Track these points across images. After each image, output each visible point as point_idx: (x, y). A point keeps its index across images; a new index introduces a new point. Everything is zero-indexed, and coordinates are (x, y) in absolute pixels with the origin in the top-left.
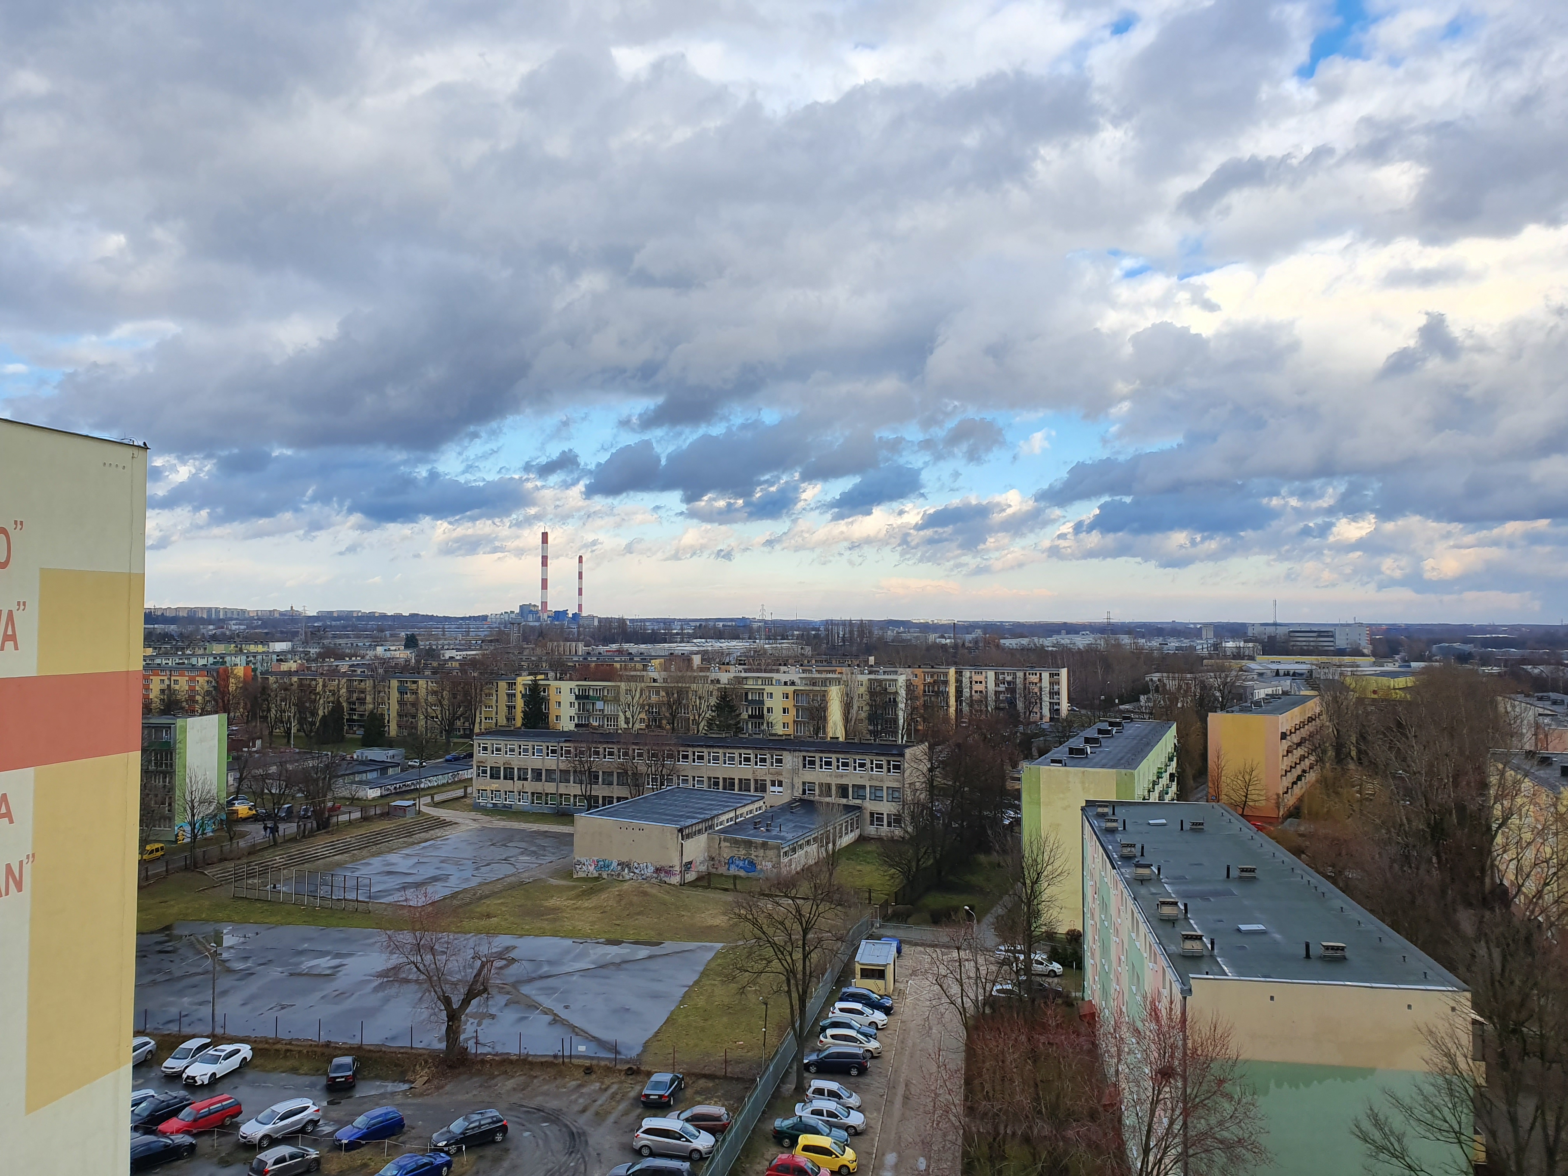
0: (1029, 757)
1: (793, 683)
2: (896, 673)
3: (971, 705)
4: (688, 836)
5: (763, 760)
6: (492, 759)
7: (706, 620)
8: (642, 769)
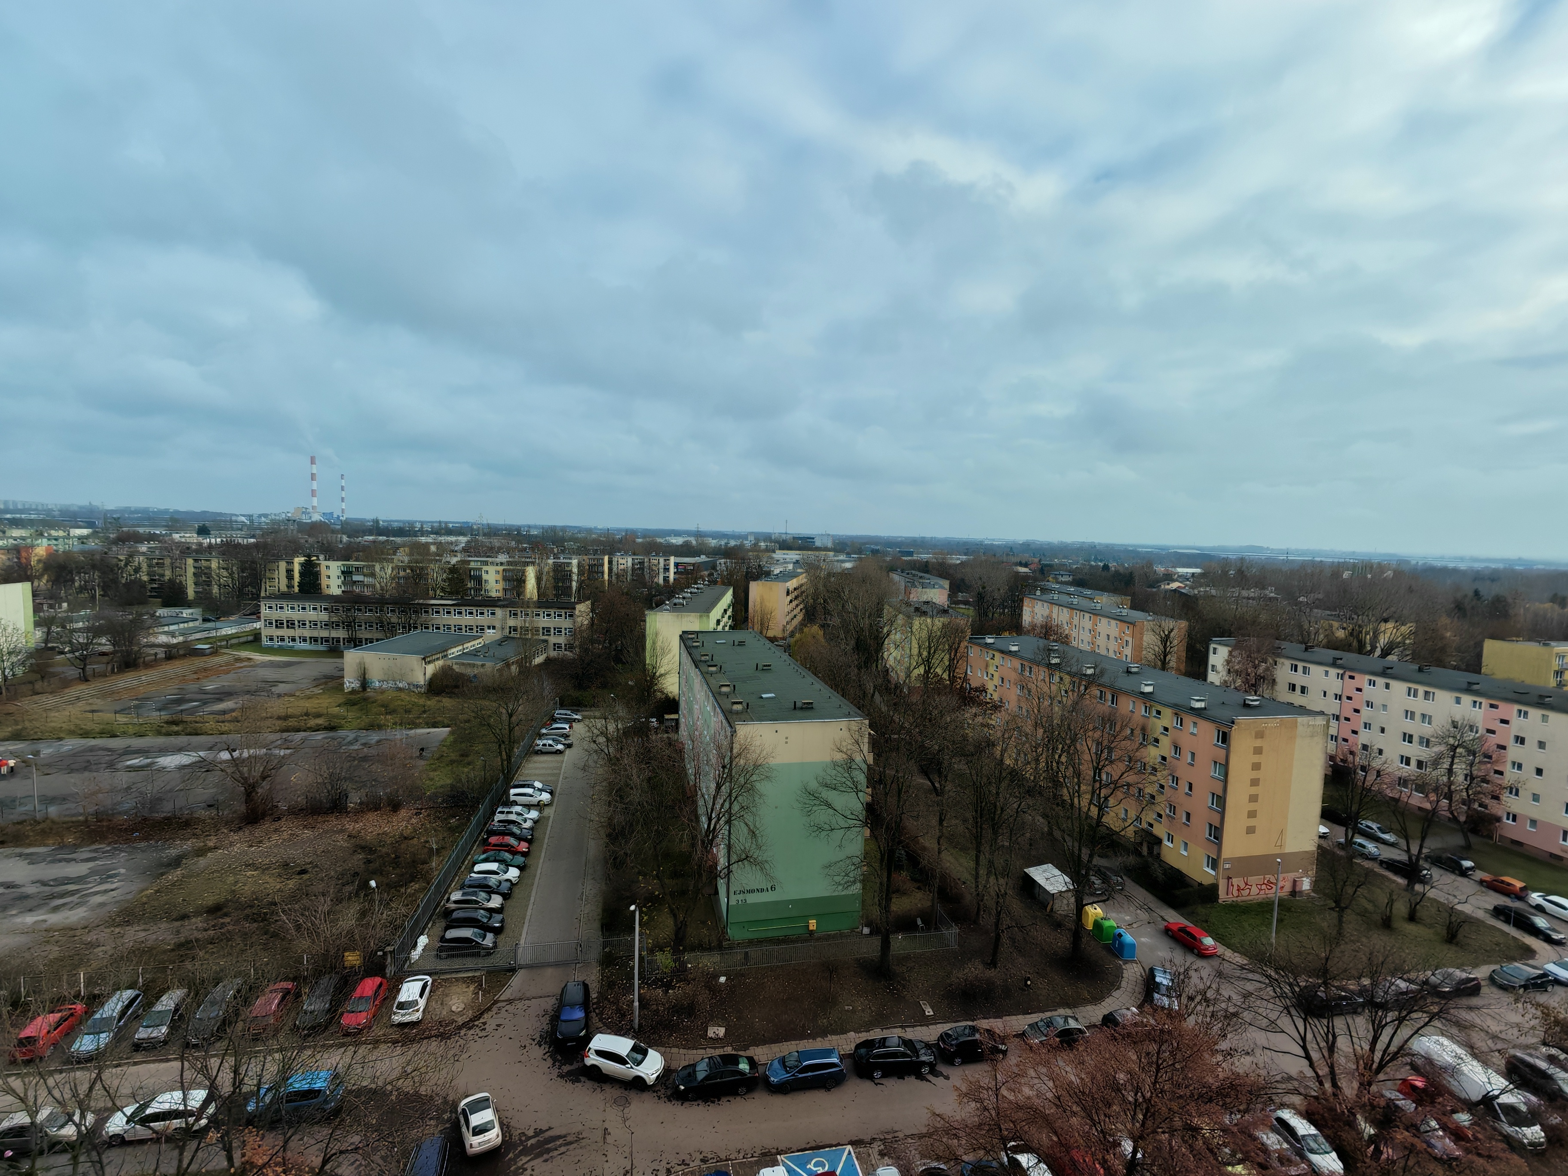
0: (651, 608)
1: (502, 564)
2: (570, 559)
3: (617, 578)
4: (429, 662)
5: (482, 613)
6: (276, 614)
7: (440, 522)
8: (394, 620)
